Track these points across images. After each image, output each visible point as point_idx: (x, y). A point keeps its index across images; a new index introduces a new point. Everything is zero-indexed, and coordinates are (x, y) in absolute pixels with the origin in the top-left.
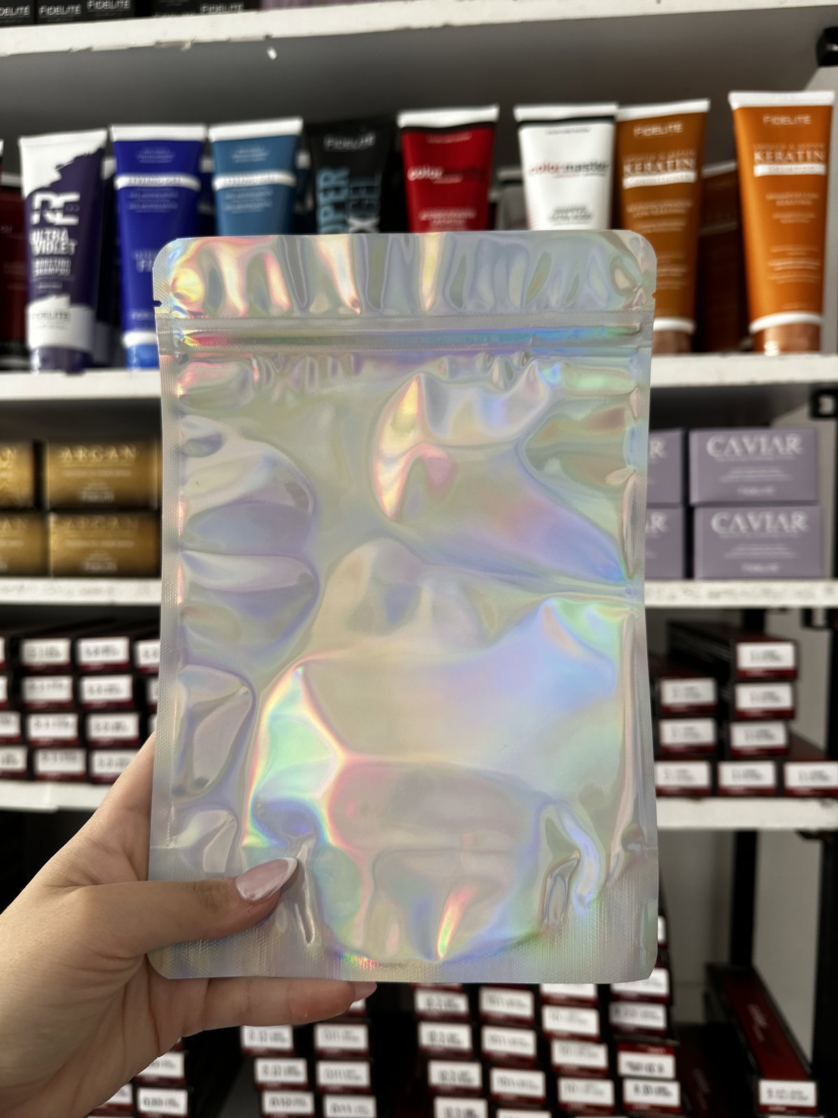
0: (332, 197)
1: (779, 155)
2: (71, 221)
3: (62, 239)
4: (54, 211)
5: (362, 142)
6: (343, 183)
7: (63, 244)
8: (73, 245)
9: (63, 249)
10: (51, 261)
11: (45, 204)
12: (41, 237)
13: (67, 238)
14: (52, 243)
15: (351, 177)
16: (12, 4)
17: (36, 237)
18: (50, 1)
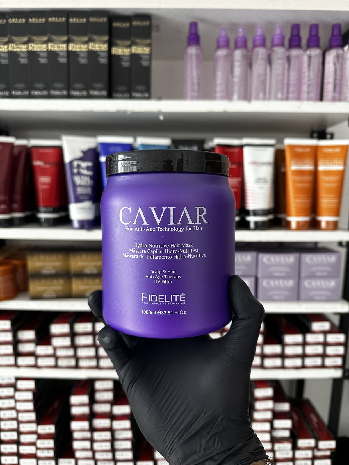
1: (327, 162)
2: (90, 173)
3: (88, 180)
4: (83, 169)
5: (193, 148)
7: (89, 182)
8: (92, 183)
9: (89, 184)
10: (85, 188)
12: (79, 179)
13: (90, 180)
14: (84, 181)
16: (60, 89)
17: (77, 178)
18: (75, 89)
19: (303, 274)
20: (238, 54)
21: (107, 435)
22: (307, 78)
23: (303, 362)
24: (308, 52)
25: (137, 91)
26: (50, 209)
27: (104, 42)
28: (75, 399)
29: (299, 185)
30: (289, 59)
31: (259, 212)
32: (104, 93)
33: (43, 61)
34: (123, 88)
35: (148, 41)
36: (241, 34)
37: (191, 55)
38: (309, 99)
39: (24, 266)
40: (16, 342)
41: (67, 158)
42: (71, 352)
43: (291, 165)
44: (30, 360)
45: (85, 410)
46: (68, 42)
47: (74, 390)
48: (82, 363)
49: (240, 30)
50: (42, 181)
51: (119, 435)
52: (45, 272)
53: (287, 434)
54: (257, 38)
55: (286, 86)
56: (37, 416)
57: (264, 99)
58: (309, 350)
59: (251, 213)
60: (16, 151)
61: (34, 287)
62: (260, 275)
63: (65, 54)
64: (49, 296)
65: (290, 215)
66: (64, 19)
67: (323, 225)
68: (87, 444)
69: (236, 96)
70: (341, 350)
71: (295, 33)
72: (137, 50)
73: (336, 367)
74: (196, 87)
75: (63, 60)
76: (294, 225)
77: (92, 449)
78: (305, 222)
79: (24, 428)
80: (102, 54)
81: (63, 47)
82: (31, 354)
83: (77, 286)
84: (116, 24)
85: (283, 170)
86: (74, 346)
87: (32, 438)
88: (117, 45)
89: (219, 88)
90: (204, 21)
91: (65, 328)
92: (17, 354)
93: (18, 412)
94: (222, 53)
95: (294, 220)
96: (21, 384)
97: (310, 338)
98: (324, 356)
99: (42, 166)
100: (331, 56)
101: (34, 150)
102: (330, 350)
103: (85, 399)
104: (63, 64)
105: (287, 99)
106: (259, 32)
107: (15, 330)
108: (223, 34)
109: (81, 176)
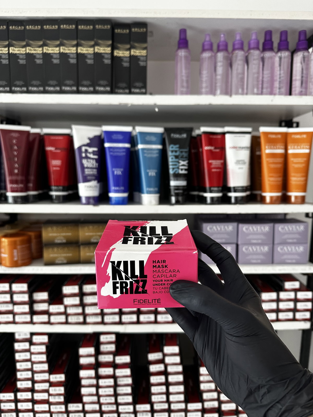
0: (174, 154)
1: (296, 147)
2: (96, 157)
3: (94, 163)
4: (90, 153)
5: (182, 136)
6: (177, 149)
7: (95, 164)
8: (97, 165)
9: (95, 166)
10: (91, 170)
11: (86, 151)
12: (87, 162)
13: (95, 163)
14: (91, 164)
15: (180, 148)
16: (70, 86)
17: (85, 161)
18: (83, 86)
19: (276, 242)
20: (220, 56)
21: (111, 382)
22: (278, 76)
23: (277, 316)
24: (279, 54)
25: (136, 87)
26: (61, 188)
27: (108, 46)
28: (83, 351)
29: (272, 166)
30: (263, 59)
31: (240, 188)
32: (108, 89)
33: (56, 61)
34: (124, 85)
35: (145, 45)
36: (222, 39)
37: (181, 57)
38: (280, 94)
39: (39, 236)
40: (31, 302)
41: (76, 145)
42: (80, 310)
43: (265, 149)
44: (45, 318)
45: (92, 360)
46: (77, 45)
47: (81, 343)
48: (89, 320)
49: (222, 36)
50: (53, 164)
51: (121, 381)
52: (57, 241)
54: (237, 42)
55: (261, 83)
56: (49, 366)
57: (243, 94)
58: (282, 306)
59: (232, 190)
60: (31, 138)
61: (48, 254)
62: (239, 243)
63: (75, 56)
64: (60, 262)
65: (265, 192)
66: (74, 26)
67: (293, 199)
68: (93, 390)
69: (218, 92)
70: (309, 305)
71: (268, 38)
72: (136, 52)
73: (305, 320)
74: (185, 84)
75: (73, 61)
76: (268, 200)
77: (97, 394)
78: (278, 197)
79: (38, 377)
80: (106, 56)
81: (73, 50)
82: (46, 312)
83: (85, 253)
84: (118, 31)
85: (258, 153)
86: (82, 305)
87: (45, 386)
88: (118, 48)
89: (204, 85)
90: (191, 28)
91: (74, 289)
92: (33, 313)
93: (33, 363)
94: (206, 55)
95: (268, 195)
96: (36, 339)
97: (283, 295)
98: (295, 310)
99: (53, 151)
100: (298, 57)
101: (46, 137)
102: (300, 306)
103: (91, 350)
104: (73, 64)
105: (262, 93)
106: (238, 38)
107: (31, 292)
108: (208, 39)
109: (88, 160)
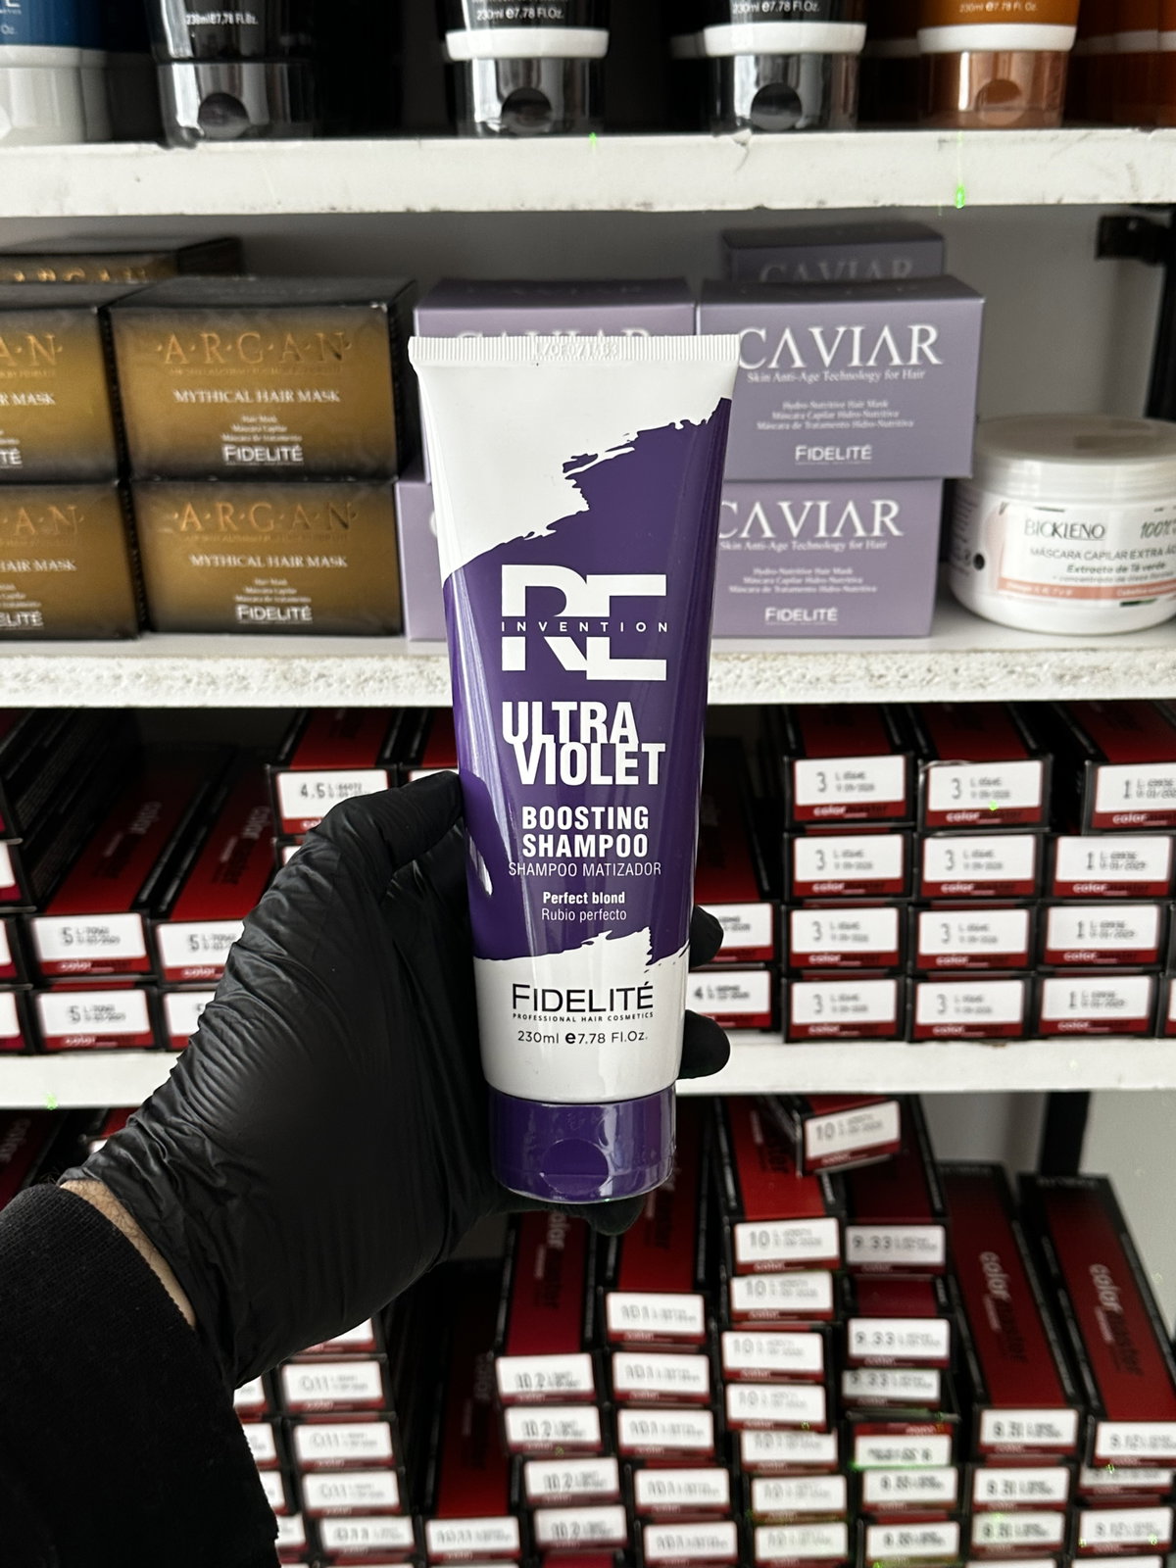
53: (926, 1387)
